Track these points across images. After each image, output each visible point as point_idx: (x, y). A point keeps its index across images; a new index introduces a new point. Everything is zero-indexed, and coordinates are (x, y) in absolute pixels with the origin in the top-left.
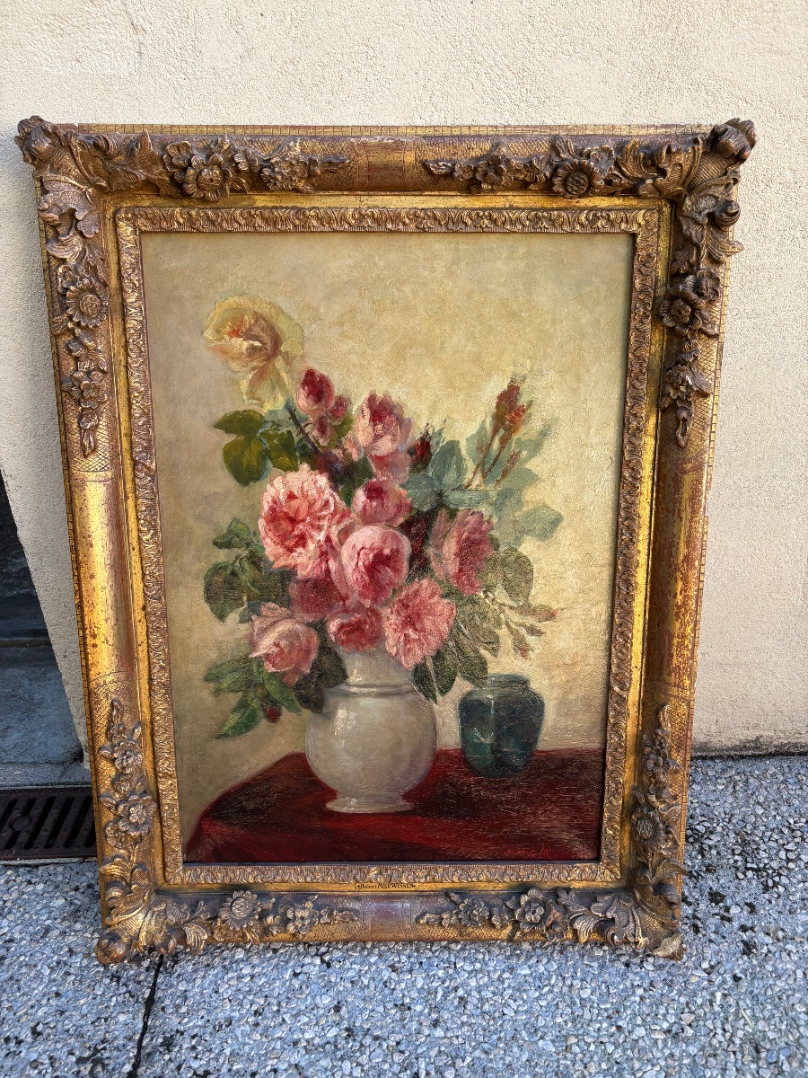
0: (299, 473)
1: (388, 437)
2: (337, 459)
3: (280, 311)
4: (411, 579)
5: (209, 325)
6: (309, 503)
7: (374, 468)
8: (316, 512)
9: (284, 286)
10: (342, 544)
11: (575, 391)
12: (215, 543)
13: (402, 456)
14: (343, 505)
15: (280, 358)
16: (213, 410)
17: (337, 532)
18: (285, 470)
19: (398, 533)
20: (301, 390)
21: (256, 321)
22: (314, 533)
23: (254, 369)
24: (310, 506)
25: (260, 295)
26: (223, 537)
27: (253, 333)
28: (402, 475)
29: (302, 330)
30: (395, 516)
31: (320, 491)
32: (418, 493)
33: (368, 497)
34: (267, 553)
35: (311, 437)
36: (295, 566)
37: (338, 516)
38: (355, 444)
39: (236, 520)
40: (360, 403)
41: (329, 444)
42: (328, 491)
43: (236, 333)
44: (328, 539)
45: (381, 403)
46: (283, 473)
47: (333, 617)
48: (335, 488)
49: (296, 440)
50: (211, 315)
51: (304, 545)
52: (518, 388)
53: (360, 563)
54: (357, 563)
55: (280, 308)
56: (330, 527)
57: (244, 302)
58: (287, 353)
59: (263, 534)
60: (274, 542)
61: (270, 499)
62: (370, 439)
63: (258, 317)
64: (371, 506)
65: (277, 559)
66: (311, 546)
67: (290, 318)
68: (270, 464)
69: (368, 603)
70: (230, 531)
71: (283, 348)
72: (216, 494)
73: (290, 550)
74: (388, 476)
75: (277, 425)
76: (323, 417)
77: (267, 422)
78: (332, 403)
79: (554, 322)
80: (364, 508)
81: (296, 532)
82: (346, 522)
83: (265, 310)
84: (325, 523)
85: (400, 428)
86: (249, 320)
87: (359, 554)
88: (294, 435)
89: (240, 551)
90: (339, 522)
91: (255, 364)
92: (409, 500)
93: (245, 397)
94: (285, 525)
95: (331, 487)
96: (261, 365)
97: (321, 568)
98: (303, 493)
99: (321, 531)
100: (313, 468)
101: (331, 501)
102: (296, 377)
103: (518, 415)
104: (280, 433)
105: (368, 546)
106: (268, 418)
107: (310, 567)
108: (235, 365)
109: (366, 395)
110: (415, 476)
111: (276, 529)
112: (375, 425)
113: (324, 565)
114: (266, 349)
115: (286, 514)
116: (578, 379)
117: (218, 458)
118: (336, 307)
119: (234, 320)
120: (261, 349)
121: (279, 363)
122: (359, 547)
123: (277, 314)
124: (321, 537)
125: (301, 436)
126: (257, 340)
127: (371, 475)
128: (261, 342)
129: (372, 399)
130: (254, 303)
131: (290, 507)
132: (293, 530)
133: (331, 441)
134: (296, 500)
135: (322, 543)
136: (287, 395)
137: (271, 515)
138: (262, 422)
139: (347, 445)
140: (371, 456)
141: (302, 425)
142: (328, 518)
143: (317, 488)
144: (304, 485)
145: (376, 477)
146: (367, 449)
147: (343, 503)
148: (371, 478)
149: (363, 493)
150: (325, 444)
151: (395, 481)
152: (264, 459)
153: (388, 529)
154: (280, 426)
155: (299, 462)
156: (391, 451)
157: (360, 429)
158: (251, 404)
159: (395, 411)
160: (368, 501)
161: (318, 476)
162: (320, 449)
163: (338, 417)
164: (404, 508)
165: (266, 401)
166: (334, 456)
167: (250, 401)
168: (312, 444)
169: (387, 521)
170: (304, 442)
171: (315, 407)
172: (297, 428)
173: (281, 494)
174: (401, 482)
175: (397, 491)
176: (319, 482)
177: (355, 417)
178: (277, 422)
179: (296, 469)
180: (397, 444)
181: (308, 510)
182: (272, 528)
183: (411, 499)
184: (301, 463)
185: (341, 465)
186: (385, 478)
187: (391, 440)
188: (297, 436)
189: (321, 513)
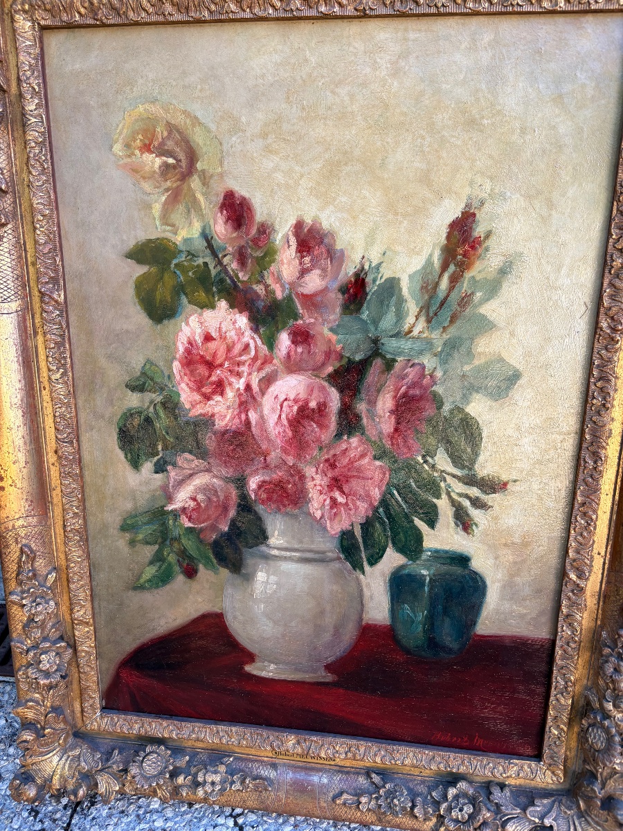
0: (216, 311)
1: (317, 272)
2: (258, 296)
3: (196, 121)
4: (339, 436)
5: (118, 139)
6: (228, 346)
7: (299, 307)
8: (236, 357)
9: (201, 91)
10: (263, 393)
11: (545, 220)
12: (127, 386)
13: (332, 295)
14: (264, 349)
15: (195, 177)
16: (125, 237)
17: (257, 380)
18: (202, 308)
19: (326, 384)
20: (219, 214)
21: (170, 133)
22: (233, 380)
23: (167, 190)
24: (229, 349)
25: (174, 102)
26: (138, 379)
27: (166, 148)
28: (332, 317)
29: (221, 144)
30: (323, 364)
31: (240, 333)
32: (351, 339)
33: (293, 342)
34: (182, 399)
35: (229, 269)
36: (213, 415)
37: (259, 362)
38: (279, 279)
39: (148, 361)
40: (287, 229)
41: (249, 278)
42: (248, 333)
43: (147, 148)
44: (248, 387)
45: (309, 231)
46: (199, 310)
47: (256, 472)
48: (255, 330)
49: (213, 272)
50: (120, 126)
51: (222, 394)
52: (474, 215)
53: (283, 416)
54: (280, 416)
55: (196, 118)
56: (250, 374)
57: (155, 110)
58: (203, 171)
59: (178, 377)
60: (190, 388)
61: (185, 340)
62: (297, 274)
63: (171, 128)
64: (296, 351)
65: (193, 406)
66: (230, 394)
67: (209, 131)
68: (184, 300)
69: (290, 461)
70: (144, 374)
71: (199, 166)
72: (127, 331)
73: (207, 398)
74: (316, 319)
75: (192, 255)
76: (243, 246)
77: (182, 251)
78: (254, 231)
79: (523, 131)
80: (289, 355)
81: (214, 378)
82: (268, 369)
83: (179, 120)
84: (245, 369)
85: (331, 261)
86: (161, 131)
87: (281, 406)
88: (211, 267)
89: (154, 395)
90: (259, 369)
91: (169, 184)
92: (339, 347)
93: (158, 223)
94: (202, 370)
95: (251, 329)
96: (175, 185)
97: (240, 418)
98: (220, 335)
99: (241, 378)
100: (232, 306)
101: (252, 345)
102: (214, 199)
103: (473, 248)
104: (195, 264)
105: (292, 397)
106: (182, 247)
107: (228, 417)
108: (147, 186)
109: (293, 221)
110: (347, 318)
111: (192, 372)
112: (302, 257)
113: (243, 417)
114: (181, 167)
115: (202, 357)
116: (550, 205)
117: (130, 292)
118: (260, 116)
119: (145, 132)
120: (174, 167)
121: (195, 183)
122: (282, 398)
123: (193, 125)
124: (241, 384)
125: (219, 268)
126: (171, 156)
127: (296, 316)
128: (175, 158)
129: (299, 226)
130: (167, 111)
131: (206, 350)
132: (210, 376)
133: (252, 275)
134: (213, 342)
135: (242, 391)
136: (203, 221)
137: (186, 357)
138: (176, 252)
139: (270, 281)
140: (297, 294)
141: (220, 256)
142: (248, 364)
143: (236, 329)
144: (223, 326)
145: (302, 318)
146: (293, 285)
147: (265, 348)
148: (297, 320)
149: (287, 336)
150: (245, 279)
151: (324, 324)
152: (178, 295)
153: (315, 379)
154: (196, 257)
155: (216, 299)
156: (320, 288)
157: (285, 261)
158: (165, 231)
159: (326, 241)
160: (293, 346)
161: (238, 315)
162: (239, 284)
163: (260, 247)
164: (333, 356)
165: (181, 227)
166: (256, 293)
167: (164, 227)
168: (231, 278)
169: (314, 370)
170: (223, 275)
171: (235, 235)
172: (214, 259)
173: (197, 335)
174: (330, 325)
175: (326, 336)
176: (238, 323)
177: (279, 247)
178: (193, 252)
179: (212, 306)
180: (327, 279)
181: (227, 354)
182: (188, 372)
183: (342, 345)
184: (219, 300)
185: (263, 304)
186: (312, 320)
187: (320, 276)
188: (214, 268)
189: (241, 358)
